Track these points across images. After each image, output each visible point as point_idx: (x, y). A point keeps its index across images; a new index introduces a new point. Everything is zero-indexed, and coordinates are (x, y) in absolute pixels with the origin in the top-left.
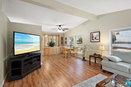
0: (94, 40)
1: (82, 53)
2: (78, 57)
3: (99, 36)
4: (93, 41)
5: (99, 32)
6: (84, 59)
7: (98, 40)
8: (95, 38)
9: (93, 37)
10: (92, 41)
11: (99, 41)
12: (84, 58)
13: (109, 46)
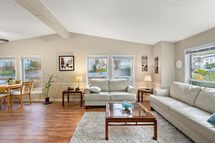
0: (65, 67)
1: (41, 92)
2: (32, 100)
3: (73, 63)
4: (64, 69)
5: (73, 56)
6: (47, 101)
7: (71, 67)
8: (67, 65)
9: (63, 63)
10: (61, 69)
11: (73, 69)
12: (47, 99)
13: (85, 76)
